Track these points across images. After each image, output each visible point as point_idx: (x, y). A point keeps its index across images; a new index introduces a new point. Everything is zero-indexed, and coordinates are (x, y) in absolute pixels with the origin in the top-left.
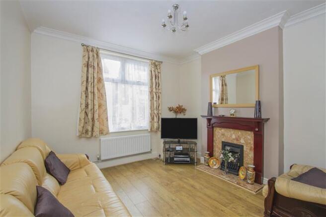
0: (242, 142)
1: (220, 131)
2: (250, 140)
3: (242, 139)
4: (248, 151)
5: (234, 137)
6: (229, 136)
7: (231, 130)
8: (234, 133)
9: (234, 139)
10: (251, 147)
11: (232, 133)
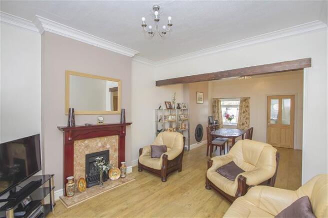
0: (108, 146)
1: (82, 144)
2: (114, 142)
3: (108, 145)
4: (113, 153)
5: (100, 145)
6: (94, 146)
7: (97, 138)
8: (100, 141)
9: (100, 147)
10: (115, 149)
11: (98, 141)
